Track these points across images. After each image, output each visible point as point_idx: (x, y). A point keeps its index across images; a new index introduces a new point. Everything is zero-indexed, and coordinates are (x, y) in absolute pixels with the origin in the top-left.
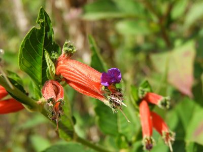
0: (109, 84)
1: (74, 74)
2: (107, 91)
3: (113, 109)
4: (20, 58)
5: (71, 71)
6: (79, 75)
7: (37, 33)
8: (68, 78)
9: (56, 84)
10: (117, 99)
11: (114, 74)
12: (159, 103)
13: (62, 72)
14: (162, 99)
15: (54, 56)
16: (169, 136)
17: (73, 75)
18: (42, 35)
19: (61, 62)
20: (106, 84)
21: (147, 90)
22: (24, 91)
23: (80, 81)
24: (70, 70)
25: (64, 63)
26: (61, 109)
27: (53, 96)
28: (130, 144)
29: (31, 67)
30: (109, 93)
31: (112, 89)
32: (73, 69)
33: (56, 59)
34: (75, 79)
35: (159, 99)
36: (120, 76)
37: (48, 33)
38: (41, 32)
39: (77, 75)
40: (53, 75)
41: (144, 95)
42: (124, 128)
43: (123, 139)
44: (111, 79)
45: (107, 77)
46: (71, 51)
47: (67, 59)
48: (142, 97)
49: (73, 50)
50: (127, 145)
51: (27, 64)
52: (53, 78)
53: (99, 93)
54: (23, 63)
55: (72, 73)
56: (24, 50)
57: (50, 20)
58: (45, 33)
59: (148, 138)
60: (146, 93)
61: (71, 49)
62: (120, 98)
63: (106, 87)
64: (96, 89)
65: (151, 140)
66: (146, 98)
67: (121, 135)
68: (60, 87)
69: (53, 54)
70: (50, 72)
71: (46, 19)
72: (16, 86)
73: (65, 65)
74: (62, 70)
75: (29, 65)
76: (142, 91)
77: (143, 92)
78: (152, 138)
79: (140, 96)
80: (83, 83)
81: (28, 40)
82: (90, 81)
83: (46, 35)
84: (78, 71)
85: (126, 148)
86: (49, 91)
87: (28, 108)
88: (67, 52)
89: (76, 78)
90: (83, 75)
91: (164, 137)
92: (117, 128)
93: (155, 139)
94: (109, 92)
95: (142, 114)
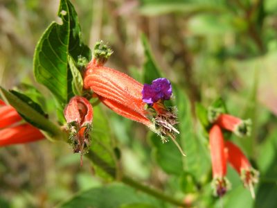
0: (155, 100)
1: (107, 87)
2: (151, 111)
3: (162, 137)
4: (36, 66)
5: (103, 83)
6: (113, 88)
7: (58, 31)
8: (100, 94)
9: (83, 101)
10: (166, 122)
11: (161, 86)
12: (235, 130)
13: (91, 85)
14: (241, 123)
15: (81, 62)
16: (251, 176)
17: (106, 89)
18: (66, 33)
19: (91, 71)
20: (150, 101)
21: (219, 110)
22: (42, 113)
23: (117, 98)
24: (101, 82)
25: (94, 72)
26: (87, 137)
27: (78, 119)
28: (199, 187)
29: (51, 78)
30: (154, 114)
31: (159, 109)
32: (105, 81)
33: (83, 67)
34: (109, 95)
35: (235, 123)
36: (170, 90)
37: (74, 30)
38: (64, 28)
39: (111, 89)
40: (80, 89)
41: (216, 118)
42: (191, 164)
43: (189, 179)
44: (157, 93)
45: (151, 91)
46: (103, 55)
47: (98, 66)
48: (213, 120)
49: (107, 53)
50: (194, 188)
51: (45, 74)
52: (80, 94)
53: (142, 114)
54: (40, 73)
55: (104, 85)
56: (40, 54)
57: (75, 11)
58: (69, 31)
59: (220, 178)
60: (218, 115)
61: (103, 53)
62: (171, 121)
63: (150, 105)
64: (136, 108)
65: (224, 181)
66: (219, 123)
67: (186, 174)
68: (88, 106)
69: (80, 59)
70: (76, 85)
71: (70, 11)
72: (30, 105)
73: (95, 75)
74: (91, 82)
75: (48, 76)
76: (212, 111)
77: (214, 113)
78: (226, 178)
79: (211, 119)
80: (120, 99)
81: (46, 40)
82: (128, 96)
83: (71, 33)
84: (112, 82)
85: (193, 192)
86: (72, 112)
87: (49, 135)
88: (98, 56)
89: (111, 93)
90: (119, 88)
91: (243, 177)
92: (182, 163)
93: (230, 180)
94: (154, 112)
95: (212, 145)
